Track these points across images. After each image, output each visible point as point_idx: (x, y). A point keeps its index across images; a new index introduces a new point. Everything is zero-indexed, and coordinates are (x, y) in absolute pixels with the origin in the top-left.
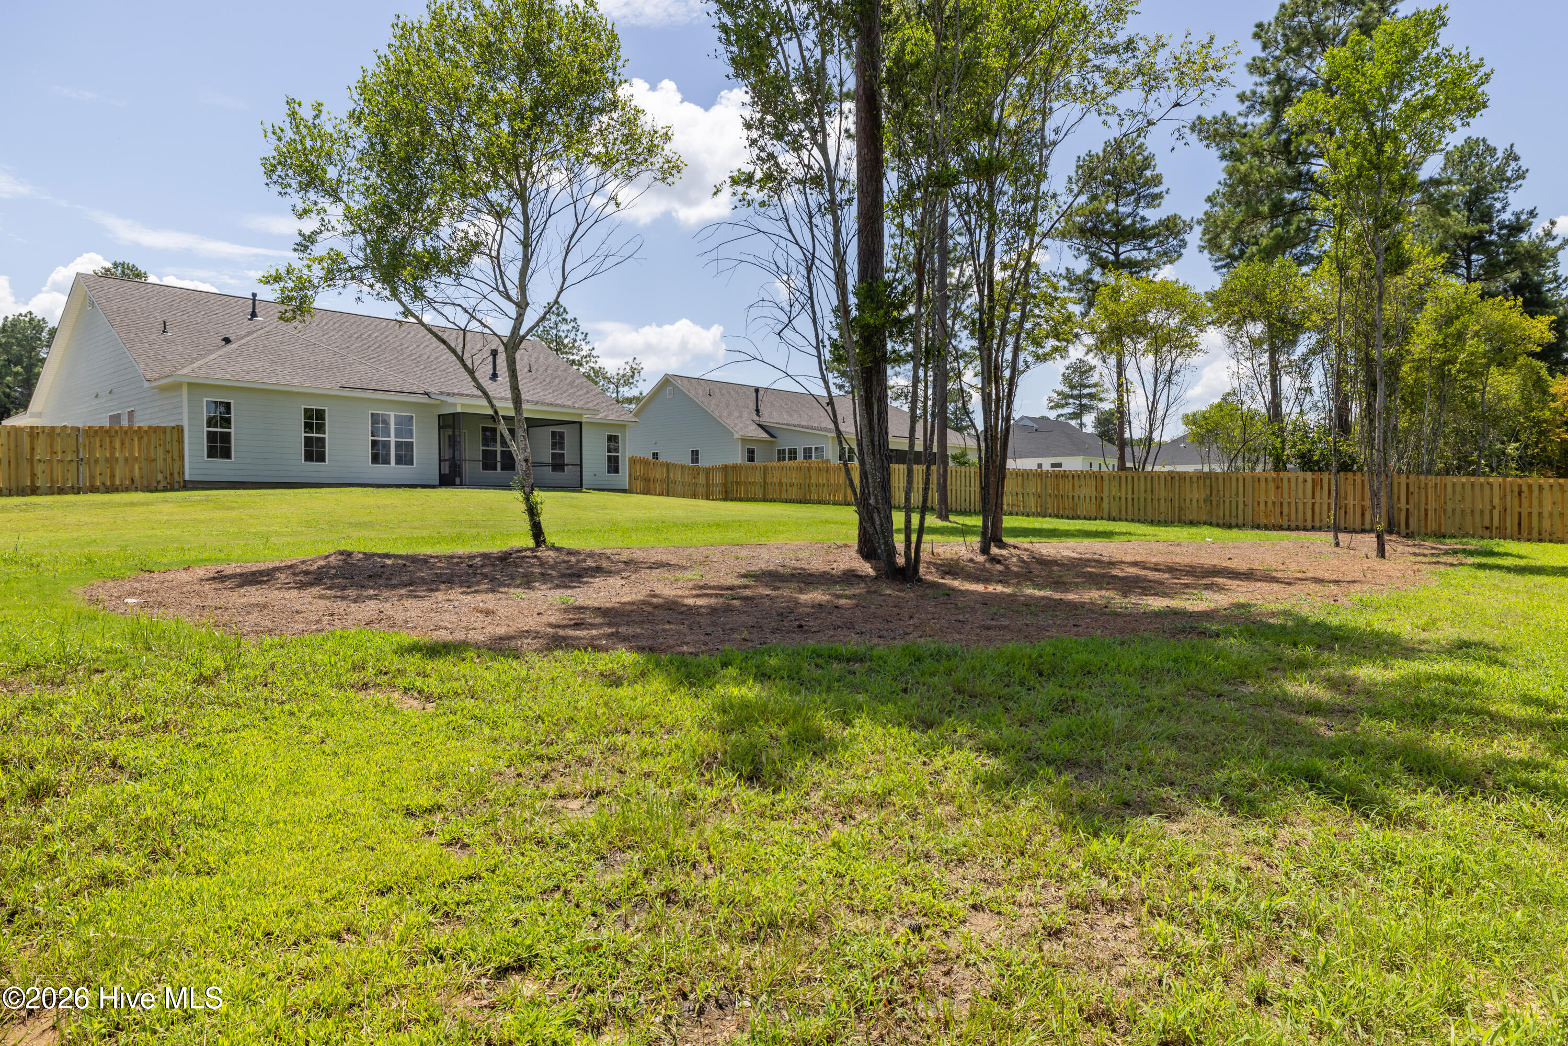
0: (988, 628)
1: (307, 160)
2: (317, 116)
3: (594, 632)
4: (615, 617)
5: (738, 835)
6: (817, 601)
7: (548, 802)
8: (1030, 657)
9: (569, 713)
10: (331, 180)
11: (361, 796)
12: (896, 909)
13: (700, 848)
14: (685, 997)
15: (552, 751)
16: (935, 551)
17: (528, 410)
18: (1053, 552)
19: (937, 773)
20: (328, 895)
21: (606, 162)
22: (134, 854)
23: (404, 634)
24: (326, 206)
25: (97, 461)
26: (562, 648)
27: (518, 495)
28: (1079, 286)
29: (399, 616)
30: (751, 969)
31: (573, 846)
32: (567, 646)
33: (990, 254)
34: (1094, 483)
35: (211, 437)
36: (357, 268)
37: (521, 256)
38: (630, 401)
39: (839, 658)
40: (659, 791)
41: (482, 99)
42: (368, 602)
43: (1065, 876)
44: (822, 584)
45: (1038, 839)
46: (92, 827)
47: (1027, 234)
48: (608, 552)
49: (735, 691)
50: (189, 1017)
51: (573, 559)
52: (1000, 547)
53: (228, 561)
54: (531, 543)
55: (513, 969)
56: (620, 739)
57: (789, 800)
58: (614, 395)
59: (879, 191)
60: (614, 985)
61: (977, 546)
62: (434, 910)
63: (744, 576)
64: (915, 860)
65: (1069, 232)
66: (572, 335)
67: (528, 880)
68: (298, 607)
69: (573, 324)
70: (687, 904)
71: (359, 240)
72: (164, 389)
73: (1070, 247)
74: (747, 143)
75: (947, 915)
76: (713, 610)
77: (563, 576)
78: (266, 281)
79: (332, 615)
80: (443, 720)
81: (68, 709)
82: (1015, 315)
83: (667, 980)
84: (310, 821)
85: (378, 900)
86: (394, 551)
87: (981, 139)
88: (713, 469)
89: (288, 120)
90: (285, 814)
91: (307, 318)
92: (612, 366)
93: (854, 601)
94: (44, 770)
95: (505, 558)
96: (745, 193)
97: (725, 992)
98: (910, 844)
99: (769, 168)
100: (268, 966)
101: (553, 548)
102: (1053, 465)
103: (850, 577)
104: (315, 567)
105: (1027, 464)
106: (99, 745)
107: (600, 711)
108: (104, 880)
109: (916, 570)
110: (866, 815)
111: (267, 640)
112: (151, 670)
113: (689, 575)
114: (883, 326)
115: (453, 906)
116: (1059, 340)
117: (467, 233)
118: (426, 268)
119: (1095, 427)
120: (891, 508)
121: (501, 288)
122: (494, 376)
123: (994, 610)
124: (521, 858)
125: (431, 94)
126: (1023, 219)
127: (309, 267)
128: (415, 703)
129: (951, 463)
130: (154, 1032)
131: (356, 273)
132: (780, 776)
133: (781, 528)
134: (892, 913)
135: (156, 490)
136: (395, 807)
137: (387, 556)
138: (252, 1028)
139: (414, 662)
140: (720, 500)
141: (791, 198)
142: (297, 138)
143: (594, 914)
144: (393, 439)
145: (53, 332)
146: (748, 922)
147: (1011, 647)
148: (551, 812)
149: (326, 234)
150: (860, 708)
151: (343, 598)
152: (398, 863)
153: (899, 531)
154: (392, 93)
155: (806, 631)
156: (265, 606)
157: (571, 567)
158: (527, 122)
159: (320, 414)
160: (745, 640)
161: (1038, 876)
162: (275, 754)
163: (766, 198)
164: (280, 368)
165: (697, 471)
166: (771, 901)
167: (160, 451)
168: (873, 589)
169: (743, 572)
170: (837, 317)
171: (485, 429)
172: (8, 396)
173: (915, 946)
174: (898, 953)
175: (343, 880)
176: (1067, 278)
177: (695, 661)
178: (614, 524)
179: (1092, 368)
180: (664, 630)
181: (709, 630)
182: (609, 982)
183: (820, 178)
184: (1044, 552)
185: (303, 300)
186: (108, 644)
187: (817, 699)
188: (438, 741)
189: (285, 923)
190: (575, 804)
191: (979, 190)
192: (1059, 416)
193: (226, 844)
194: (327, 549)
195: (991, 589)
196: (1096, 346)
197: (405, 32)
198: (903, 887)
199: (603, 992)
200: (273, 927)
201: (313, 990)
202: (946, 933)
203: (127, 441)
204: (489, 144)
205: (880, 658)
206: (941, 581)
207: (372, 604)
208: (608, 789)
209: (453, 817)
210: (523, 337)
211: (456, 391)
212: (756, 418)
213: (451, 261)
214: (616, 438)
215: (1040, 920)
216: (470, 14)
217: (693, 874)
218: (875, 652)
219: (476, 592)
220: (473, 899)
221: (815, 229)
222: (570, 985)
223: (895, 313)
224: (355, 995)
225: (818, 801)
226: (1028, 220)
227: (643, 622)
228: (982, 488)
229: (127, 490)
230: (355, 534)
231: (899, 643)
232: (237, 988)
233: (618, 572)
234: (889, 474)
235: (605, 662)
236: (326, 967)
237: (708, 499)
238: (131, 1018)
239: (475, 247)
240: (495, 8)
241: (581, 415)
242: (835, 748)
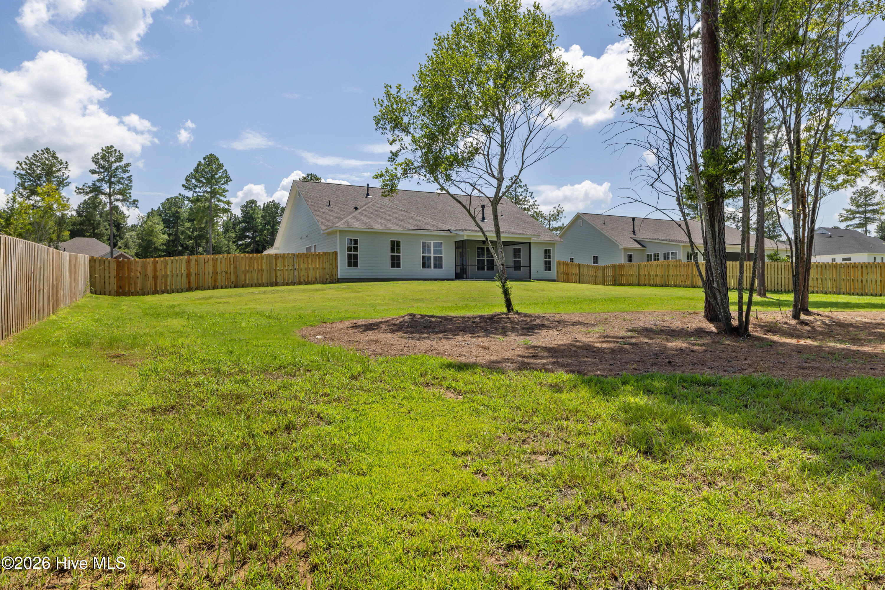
0: (804, 368)
1: (395, 115)
2: (399, 91)
3: (544, 361)
4: (555, 353)
5: (641, 487)
6: (679, 347)
7: (527, 455)
8: (838, 389)
9: (535, 406)
10: (405, 123)
11: (430, 442)
12: (751, 546)
13: (618, 491)
14: (616, 579)
15: (527, 427)
16: (759, 317)
17: (504, 237)
18: (849, 318)
19: (774, 461)
20: (418, 493)
21: (546, 95)
22: (331, 461)
23: (444, 358)
24: (403, 137)
25: (301, 270)
26: (527, 369)
27: (498, 283)
28: (864, 138)
29: (441, 348)
30: (656, 569)
31: (543, 482)
32: (530, 368)
33: (798, 123)
34: (879, 271)
35: (350, 256)
36: (418, 167)
37: (499, 153)
38: (556, 229)
39: (698, 383)
40: (591, 456)
41: (479, 70)
42: (424, 340)
43: (880, 540)
44: (681, 337)
45: (854, 512)
46: (312, 446)
47: (826, 107)
48: (547, 316)
49: (632, 400)
50: (360, 546)
51: (529, 319)
52: (807, 315)
53: (359, 318)
54: (505, 310)
55: (515, 546)
56: (565, 423)
57: (672, 468)
58: (548, 226)
59: (718, 91)
60: (574, 565)
61: (790, 314)
62: (471, 508)
63: (630, 331)
64: (763, 516)
65: (856, 102)
66: (524, 194)
67: (520, 498)
68: (392, 342)
69: (524, 188)
70: (614, 524)
71: (419, 153)
72: (329, 234)
73: (856, 112)
74: (631, 75)
75: (789, 555)
76: (613, 351)
77: (523, 329)
78: (376, 177)
79: (408, 347)
80: (467, 405)
81: (298, 388)
82: (817, 160)
83: (605, 567)
84: (407, 453)
85: (443, 499)
86: (435, 314)
87: (790, 49)
88: (607, 267)
89: (385, 96)
90: (395, 448)
91: (395, 194)
92: (546, 210)
93: (704, 348)
94: (291, 416)
95: (491, 318)
96: (629, 104)
97: (640, 580)
98: (758, 505)
99: (645, 88)
100: (394, 526)
101: (517, 313)
102: (844, 259)
103: (700, 332)
104: (398, 322)
105: (826, 259)
106: (312, 407)
107: (552, 407)
108: (319, 472)
109: (746, 329)
110: (724, 483)
111: (380, 359)
112: (331, 371)
113: (596, 329)
114: (722, 175)
115: (481, 507)
116: (848, 176)
117: (472, 143)
118: (451, 165)
119: (877, 233)
120: (727, 289)
121: (490, 171)
122: (483, 219)
123: (807, 356)
124: (515, 485)
125: (454, 72)
126: (823, 97)
127: (396, 168)
128: (453, 395)
129: (766, 260)
130: (346, 551)
131: (418, 170)
132: (665, 454)
133: (651, 302)
134: (748, 548)
135: (326, 283)
136: (447, 450)
137: (432, 316)
138: (389, 556)
139: (450, 373)
140: (611, 285)
141: (660, 103)
142: (390, 104)
143: (558, 522)
144: (432, 255)
145: (283, 209)
146: (652, 540)
147: (823, 381)
148: (529, 461)
149: (403, 151)
150: (715, 415)
151: (412, 338)
152: (451, 480)
153: (734, 304)
154: (435, 75)
155: (674, 366)
156: (377, 341)
157: (527, 324)
158: (504, 80)
159: (398, 243)
160: (635, 369)
161: (857, 537)
162: (388, 417)
163: (643, 106)
164: (380, 221)
165: (597, 268)
166: (665, 529)
167: (328, 264)
168: (717, 341)
169: (630, 328)
170: (690, 171)
171: (478, 248)
172: (265, 240)
173: (768, 572)
174: (756, 575)
175: (426, 486)
176: (855, 133)
177: (606, 380)
178: (549, 300)
179: (874, 192)
180: (584, 362)
181: (612, 362)
182: (570, 563)
183: (678, 89)
184: (842, 318)
185: (393, 185)
186: (312, 358)
187: (685, 407)
188: (466, 416)
189: (400, 505)
190: (542, 458)
191: (790, 82)
192: (848, 226)
193: (370, 461)
194: (403, 313)
195: (802, 342)
196: (879, 176)
197: (440, 42)
198: (755, 532)
199: (567, 568)
200: (394, 506)
201: (416, 542)
202: (789, 566)
203: (314, 260)
204: (483, 94)
205: (727, 384)
206: (764, 336)
207: (427, 341)
208: (560, 451)
209: (477, 458)
210: (501, 197)
211: (464, 228)
212: (633, 236)
213: (464, 159)
214: (549, 250)
215: (863, 569)
216: (473, 27)
217: (615, 506)
218: (723, 380)
219: (478, 336)
220: (491, 504)
221: (675, 120)
222: (548, 561)
223: (730, 167)
224: (436, 548)
225: (691, 471)
226: (828, 97)
227: (571, 356)
228: (793, 276)
229: (314, 283)
230: (416, 305)
231: (739, 376)
232: (381, 535)
233: (555, 327)
234: (725, 268)
235: (552, 378)
236: (421, 531)
237: (603, 284)
238: (335, 542)
239: (476, 151)
240: (486, 20)
241: (530, 239)
242: (700, 439)
